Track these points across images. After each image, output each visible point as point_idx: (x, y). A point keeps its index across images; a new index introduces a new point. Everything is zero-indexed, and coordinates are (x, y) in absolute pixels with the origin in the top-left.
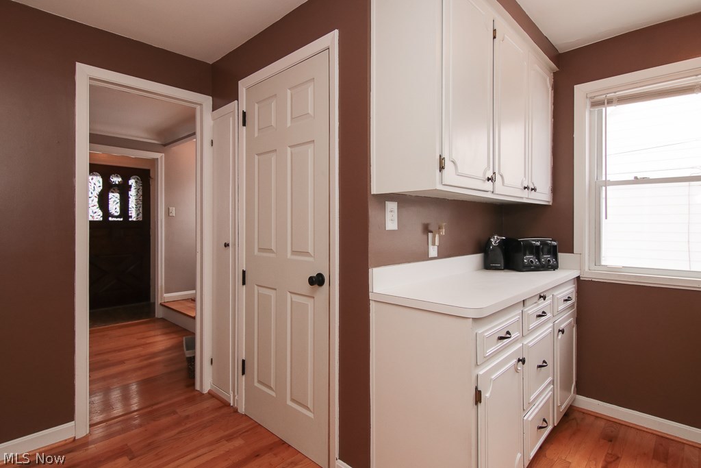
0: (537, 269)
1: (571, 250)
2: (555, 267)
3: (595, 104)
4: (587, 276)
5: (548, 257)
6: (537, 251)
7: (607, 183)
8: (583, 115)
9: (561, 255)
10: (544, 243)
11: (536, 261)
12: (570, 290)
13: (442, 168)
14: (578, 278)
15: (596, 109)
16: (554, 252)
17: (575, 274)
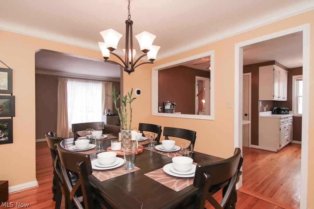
0: (284, 114)
1: (291, 110)
2: (288, 114)
3: (297, 80)
4: (295, 115)
5: (287, 112)
6: (284, 111)
7: (300, 96)
8: (294, 82)
9: (289, 111)
10: (286, 109)
11: (284, 113)
12: (291, 118)
13: (274, 97)
14: (293, 116)
15: (297, 81)
16: (288, 111)
17: (293, 115)
